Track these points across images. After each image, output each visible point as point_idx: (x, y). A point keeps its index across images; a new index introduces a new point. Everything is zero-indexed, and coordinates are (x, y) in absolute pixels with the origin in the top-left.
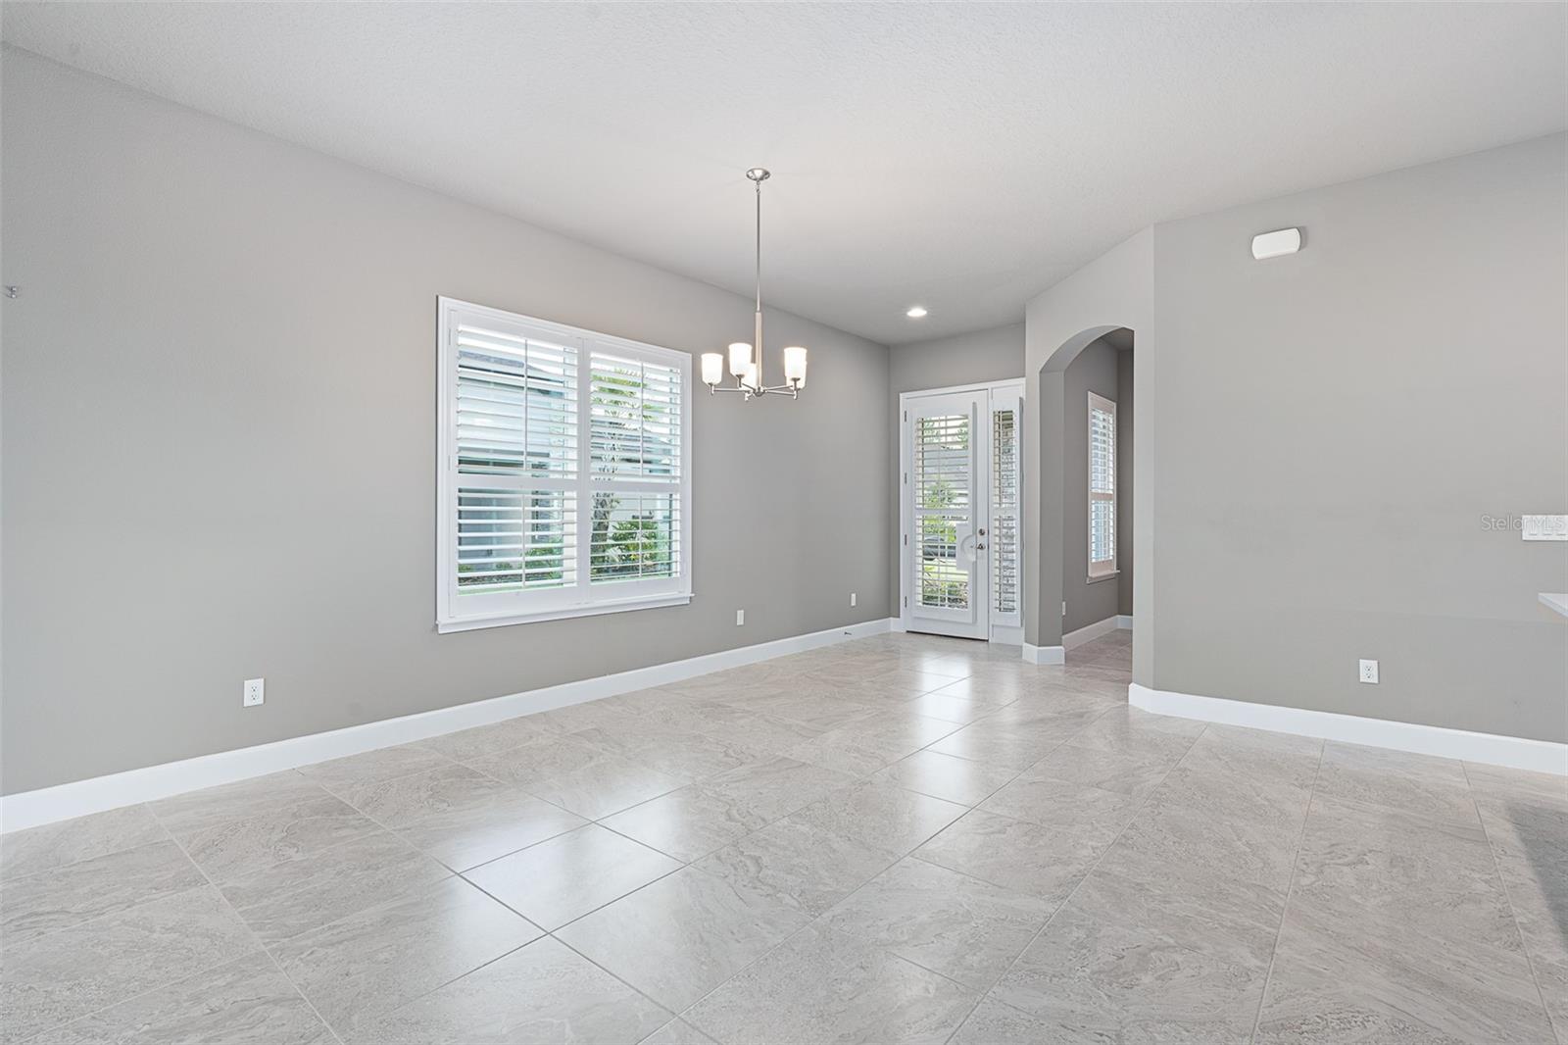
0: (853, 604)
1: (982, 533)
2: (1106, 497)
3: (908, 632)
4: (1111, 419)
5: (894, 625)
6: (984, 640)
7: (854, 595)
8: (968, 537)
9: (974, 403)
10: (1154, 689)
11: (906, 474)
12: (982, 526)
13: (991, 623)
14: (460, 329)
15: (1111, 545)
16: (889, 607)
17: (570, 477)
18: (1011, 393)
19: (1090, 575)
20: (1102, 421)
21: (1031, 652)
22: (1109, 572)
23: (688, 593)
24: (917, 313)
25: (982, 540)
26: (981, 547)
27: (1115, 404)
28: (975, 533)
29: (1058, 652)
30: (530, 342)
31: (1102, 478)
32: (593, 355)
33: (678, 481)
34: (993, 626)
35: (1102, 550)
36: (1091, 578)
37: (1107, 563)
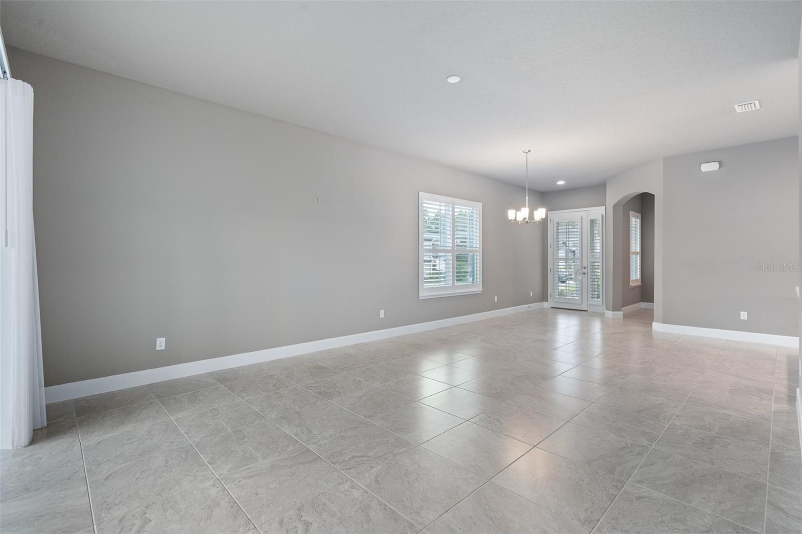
0: (531, 295)
1: (585, 268)
2: (636, 253)
3: (552, 308)
4: (639, 221)
5: (546, 305)
6: (585, 311)
7: (531, 292)
8: (579, 270)
9: (582, 217)
10: (663, 323)
11: (551, 245)
12: (585, 265)
13: (589, 303)
14: (424, 201)
15: (639, 273)
16: (544, 297)
17: (449, 248)
18: (597, 212)
19: (630, 285)
20: (635, 222)
21: (609, 314)
22: (637, 284)
23: (481, 289)
24: (561, 183)
25: (584, 271)
26: (584, 274)
27: (640, 215)
28: (582, 268)
29: (620, 314)
30: (441, 204)
31: (635, 245)
32: (456, 206)
33: (478, 249)
34: (590, 305)
35: (635, 275)
36: (631, 286)
37: (637, 280)
